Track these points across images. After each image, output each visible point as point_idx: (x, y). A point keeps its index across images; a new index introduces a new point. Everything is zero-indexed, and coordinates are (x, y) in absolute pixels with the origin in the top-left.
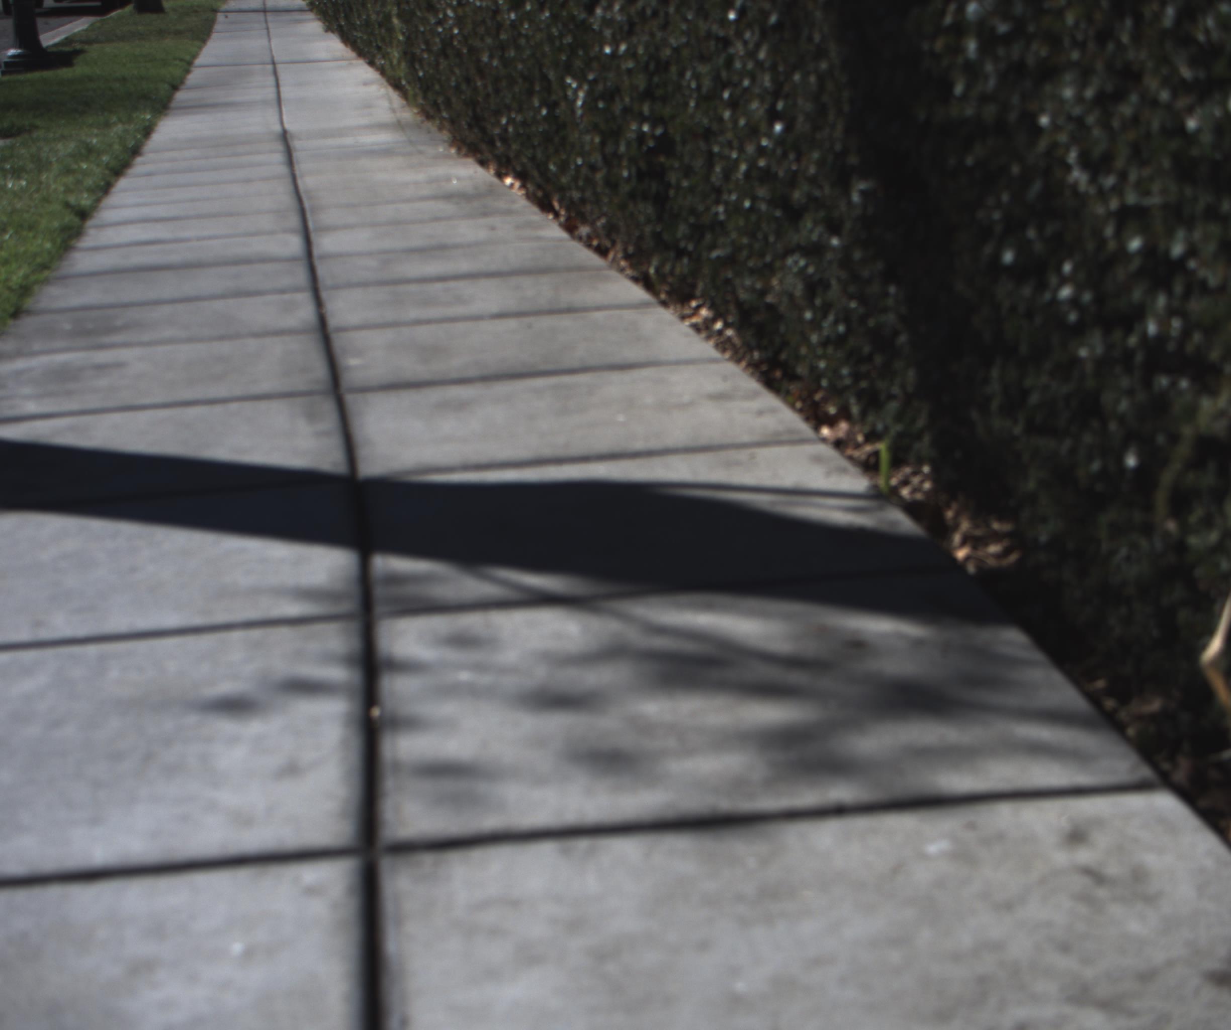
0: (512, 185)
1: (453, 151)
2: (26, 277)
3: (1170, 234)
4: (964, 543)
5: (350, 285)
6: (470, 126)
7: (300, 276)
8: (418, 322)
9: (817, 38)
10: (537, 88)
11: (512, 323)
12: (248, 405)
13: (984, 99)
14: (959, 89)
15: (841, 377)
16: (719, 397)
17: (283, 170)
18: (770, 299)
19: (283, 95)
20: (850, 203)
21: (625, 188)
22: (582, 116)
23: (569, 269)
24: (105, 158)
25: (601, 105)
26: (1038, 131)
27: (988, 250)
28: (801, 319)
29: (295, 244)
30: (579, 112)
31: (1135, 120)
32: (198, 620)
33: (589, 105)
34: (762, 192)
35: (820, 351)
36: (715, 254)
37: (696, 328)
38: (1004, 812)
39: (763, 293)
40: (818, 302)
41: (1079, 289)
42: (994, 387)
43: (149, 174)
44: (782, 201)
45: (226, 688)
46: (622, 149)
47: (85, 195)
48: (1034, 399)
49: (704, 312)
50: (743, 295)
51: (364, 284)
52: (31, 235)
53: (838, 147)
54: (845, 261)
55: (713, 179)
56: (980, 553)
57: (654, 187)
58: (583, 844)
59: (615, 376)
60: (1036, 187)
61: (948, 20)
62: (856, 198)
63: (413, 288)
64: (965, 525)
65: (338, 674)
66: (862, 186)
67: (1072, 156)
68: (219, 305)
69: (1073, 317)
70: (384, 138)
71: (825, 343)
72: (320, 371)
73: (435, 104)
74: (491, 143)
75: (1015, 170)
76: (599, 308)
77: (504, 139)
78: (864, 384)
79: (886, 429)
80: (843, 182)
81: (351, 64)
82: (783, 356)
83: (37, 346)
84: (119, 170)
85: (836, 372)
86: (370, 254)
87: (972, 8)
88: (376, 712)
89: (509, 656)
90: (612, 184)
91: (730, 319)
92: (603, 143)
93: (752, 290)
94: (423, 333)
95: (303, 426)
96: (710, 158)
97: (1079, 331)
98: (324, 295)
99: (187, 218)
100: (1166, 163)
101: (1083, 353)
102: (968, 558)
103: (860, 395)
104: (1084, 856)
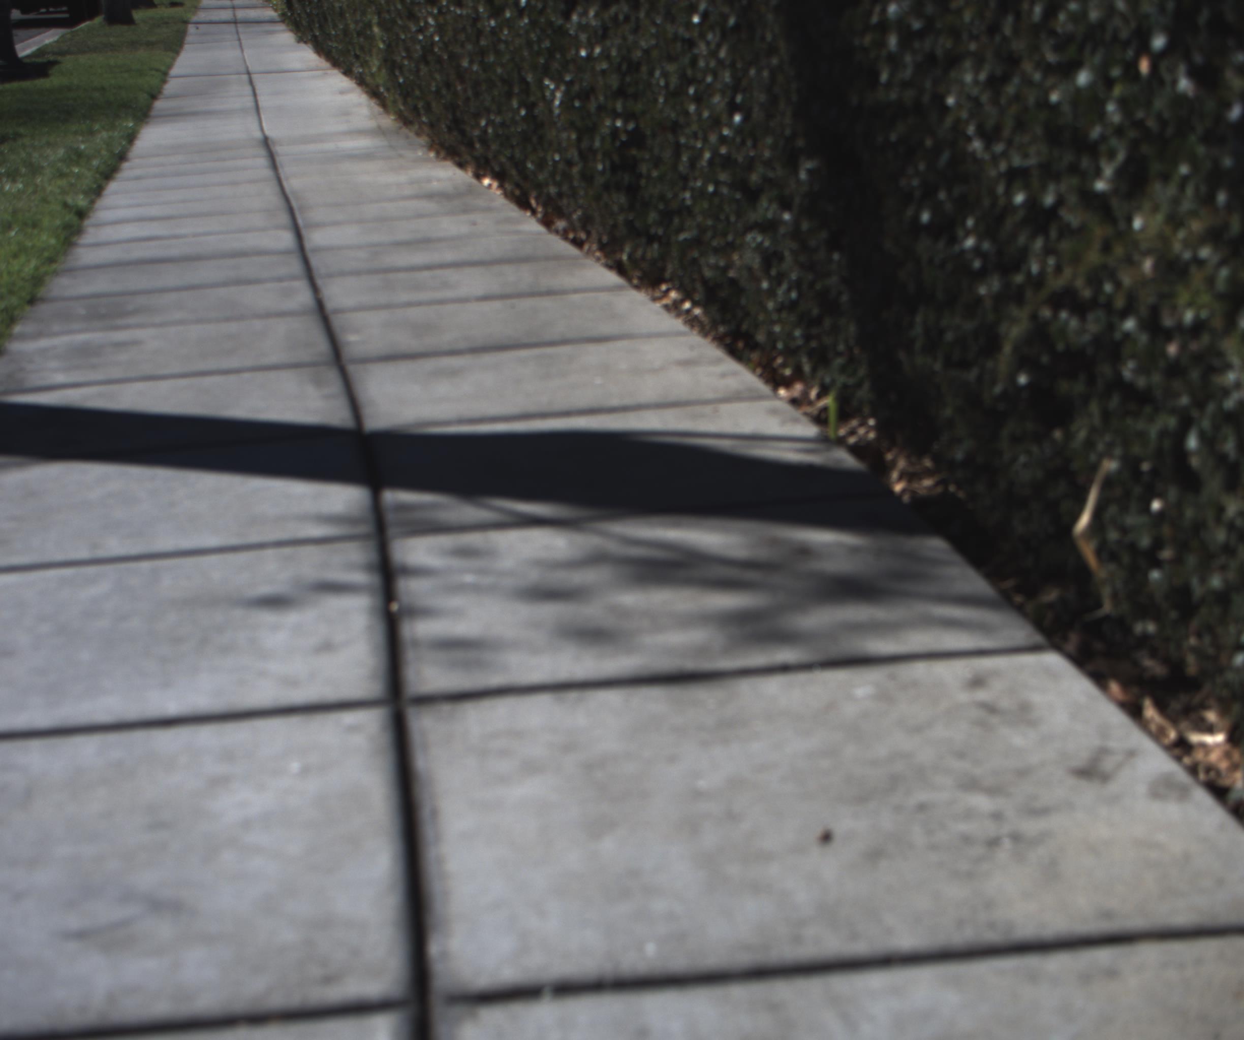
0: (490, 186)
1: (432, 155)
2: (37, 268)
3: (1044, 188)
4: (900, 478)
5: (342, 274)
6: (450, 129)
7: (296, 266)
8: (409, 304)
9: (769, 37)
10: (516, 90)
11: (497, 305)
12: (259, 375)
13: (905, 85)
14: (884, 77)
15: (794, 339)
16: (686, 363)
17: (268, 173)
18: (732, 274)
19: (261, 104)
20: (798, 181)
21: (600, 180)
22: (559, 116)
23: (547, 258)
24: (95, 163)
25: (577, 104)
26: (945, 109)
27: (910, 212)
28: (759, 290)
29: (286, 239)
30: (557, 111)
31: (1017, 97)
32: (234, 541)
33: (566, 104)
34: (723, 177)
35: (775, 317)
36: (682, 237)
37: (667, 308)
38: (919, 669)
39: (725, 269)
40: (773, 272)
41: (980, 238)
42: (918, 330)
43: (138, 178)
44: (741, 185)
45: (265, 589)
46: (597, 144)
47: (81, 197)
48: (949, 336)
49: (673, 295)
50: (708, 273)
51: (357, 273)
52: (36, 232)
53: (788, 132)
54: (796, 234)
55: (681, 168)
56: (915, 485)
57: (627, 178)
58: (573, 695)
59: (592, 348)
60: (945, 157)
61: (875, 19)
62: (803, 176)
63: (402, 276)
64: (902, 464)
65: (360, 577)
66: (809, 165)
67: (971, 130)
68: (222, 292)
69: (977, 264)
70: (364, 143)
71: (780, 309)
72: (322, 345)
73: (415, 109)
74: (470, 145)
75: (929, 143)
76: (576, 291)
77: (484, 140)
78: (814, 344)
79: (833, 382)
80: (792, 163)
81: (326, 74)
82: (744, 327)
83: (56, 328)
84: (109, 173)
85: (790, 336)
86: (359, 247)
87: (892, 9)
88: (395, 607)
89: (507, 563)
90: (588, 177)
91: (697, 297)
92: (579, 139)
93: (716, 267)
94: (415, 313)
95: (311, 390)
96: (678, 149)
97: (982, 275)
98: (319, 282)
99: (181, 217)
100: (1039, 130)
101: (982, 290)
102: (904, 491)
103: (811, 354)
104: (982, 695)
